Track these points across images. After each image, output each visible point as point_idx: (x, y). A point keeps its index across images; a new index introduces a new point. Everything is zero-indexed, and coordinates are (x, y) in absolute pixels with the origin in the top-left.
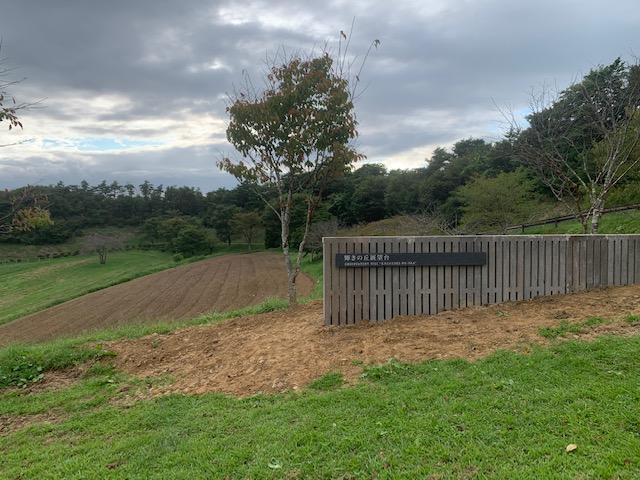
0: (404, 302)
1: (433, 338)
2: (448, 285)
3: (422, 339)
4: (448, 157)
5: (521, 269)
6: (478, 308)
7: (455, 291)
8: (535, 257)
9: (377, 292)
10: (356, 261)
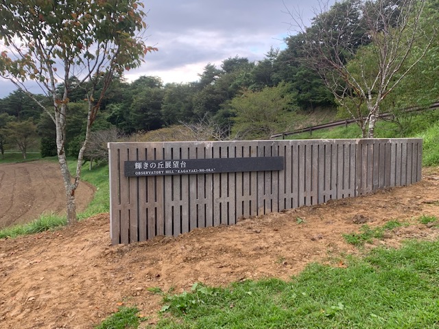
0: (201, 213)
1: (237, 253)
2: (247, 192)
3: (225, 254)
4: (218, 73)
5: (315, 174)
6: (277, 215)
7: (253, 198)
8: (328, 161)
9: (172, 204)
10: (149, 169)
